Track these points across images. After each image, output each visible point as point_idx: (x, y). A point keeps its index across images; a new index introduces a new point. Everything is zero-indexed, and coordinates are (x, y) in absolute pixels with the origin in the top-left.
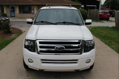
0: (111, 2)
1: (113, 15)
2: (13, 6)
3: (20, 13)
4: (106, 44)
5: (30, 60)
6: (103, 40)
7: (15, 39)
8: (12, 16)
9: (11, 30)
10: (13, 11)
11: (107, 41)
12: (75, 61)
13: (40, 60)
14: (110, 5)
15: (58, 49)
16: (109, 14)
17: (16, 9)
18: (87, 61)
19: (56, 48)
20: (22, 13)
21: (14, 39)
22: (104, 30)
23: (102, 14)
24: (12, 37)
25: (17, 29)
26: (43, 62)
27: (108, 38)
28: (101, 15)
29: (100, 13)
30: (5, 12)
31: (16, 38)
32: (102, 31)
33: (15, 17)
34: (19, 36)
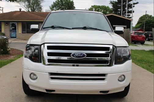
0: (146, 23)
1: (150, 38)
2: (15, 23)
3: (23, 33)
4: (143, 68)
5: (32, 75)
6: (139, 64)
7: (14, 61)
8: (12, 36)
9: (8, 50)
10: (14, 30)
11: (145, 65)
12: (101, 77)
13: (48, 73)
14: (145, 27)
15: (76, 57)
16: (144, 36)
17: (18, 27)
18: (120, 79)
19: (73, 55)
20: (25, 33)
21: (12, 61)
22: (138, 54)
23: (135, 35)
24: (9, 58)
25: (17, 50)
26: (52, 78)
27: (145, 61)
28: (133, 37)
29: (131, 34)
30: (3, 31)
31: (16, 60)
32: (136, 54)
33: (16, 37)
34: (19, 57)
